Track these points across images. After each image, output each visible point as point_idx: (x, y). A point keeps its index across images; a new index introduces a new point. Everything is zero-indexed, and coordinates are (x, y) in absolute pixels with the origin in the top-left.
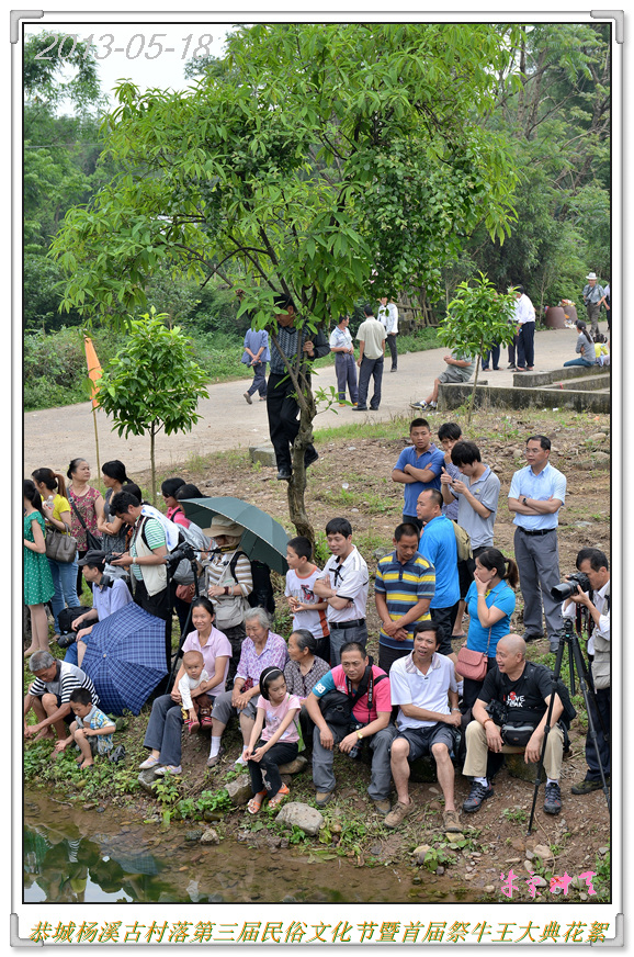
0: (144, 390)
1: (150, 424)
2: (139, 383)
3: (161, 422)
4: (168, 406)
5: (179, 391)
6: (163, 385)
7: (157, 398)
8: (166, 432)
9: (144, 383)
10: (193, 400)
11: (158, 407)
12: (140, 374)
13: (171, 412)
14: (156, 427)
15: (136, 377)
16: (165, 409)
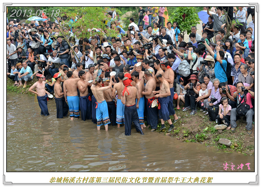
0: (181, 22)
1: (183, 32)
2: (180, 20)
3: (186, 31)
4: (188, 26)
5: (191, 22)
6: (187, 20)
7: (185, 24)
8: (187, 34)
9: (181, 20)
10: (195, 24)
11: (185, 27)
12: (180, 17)
13: (189, 28)
14: (185, 32)
15: (179, 18)
16: (187, 27)
